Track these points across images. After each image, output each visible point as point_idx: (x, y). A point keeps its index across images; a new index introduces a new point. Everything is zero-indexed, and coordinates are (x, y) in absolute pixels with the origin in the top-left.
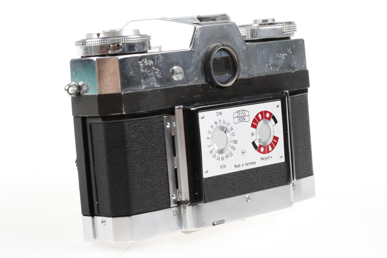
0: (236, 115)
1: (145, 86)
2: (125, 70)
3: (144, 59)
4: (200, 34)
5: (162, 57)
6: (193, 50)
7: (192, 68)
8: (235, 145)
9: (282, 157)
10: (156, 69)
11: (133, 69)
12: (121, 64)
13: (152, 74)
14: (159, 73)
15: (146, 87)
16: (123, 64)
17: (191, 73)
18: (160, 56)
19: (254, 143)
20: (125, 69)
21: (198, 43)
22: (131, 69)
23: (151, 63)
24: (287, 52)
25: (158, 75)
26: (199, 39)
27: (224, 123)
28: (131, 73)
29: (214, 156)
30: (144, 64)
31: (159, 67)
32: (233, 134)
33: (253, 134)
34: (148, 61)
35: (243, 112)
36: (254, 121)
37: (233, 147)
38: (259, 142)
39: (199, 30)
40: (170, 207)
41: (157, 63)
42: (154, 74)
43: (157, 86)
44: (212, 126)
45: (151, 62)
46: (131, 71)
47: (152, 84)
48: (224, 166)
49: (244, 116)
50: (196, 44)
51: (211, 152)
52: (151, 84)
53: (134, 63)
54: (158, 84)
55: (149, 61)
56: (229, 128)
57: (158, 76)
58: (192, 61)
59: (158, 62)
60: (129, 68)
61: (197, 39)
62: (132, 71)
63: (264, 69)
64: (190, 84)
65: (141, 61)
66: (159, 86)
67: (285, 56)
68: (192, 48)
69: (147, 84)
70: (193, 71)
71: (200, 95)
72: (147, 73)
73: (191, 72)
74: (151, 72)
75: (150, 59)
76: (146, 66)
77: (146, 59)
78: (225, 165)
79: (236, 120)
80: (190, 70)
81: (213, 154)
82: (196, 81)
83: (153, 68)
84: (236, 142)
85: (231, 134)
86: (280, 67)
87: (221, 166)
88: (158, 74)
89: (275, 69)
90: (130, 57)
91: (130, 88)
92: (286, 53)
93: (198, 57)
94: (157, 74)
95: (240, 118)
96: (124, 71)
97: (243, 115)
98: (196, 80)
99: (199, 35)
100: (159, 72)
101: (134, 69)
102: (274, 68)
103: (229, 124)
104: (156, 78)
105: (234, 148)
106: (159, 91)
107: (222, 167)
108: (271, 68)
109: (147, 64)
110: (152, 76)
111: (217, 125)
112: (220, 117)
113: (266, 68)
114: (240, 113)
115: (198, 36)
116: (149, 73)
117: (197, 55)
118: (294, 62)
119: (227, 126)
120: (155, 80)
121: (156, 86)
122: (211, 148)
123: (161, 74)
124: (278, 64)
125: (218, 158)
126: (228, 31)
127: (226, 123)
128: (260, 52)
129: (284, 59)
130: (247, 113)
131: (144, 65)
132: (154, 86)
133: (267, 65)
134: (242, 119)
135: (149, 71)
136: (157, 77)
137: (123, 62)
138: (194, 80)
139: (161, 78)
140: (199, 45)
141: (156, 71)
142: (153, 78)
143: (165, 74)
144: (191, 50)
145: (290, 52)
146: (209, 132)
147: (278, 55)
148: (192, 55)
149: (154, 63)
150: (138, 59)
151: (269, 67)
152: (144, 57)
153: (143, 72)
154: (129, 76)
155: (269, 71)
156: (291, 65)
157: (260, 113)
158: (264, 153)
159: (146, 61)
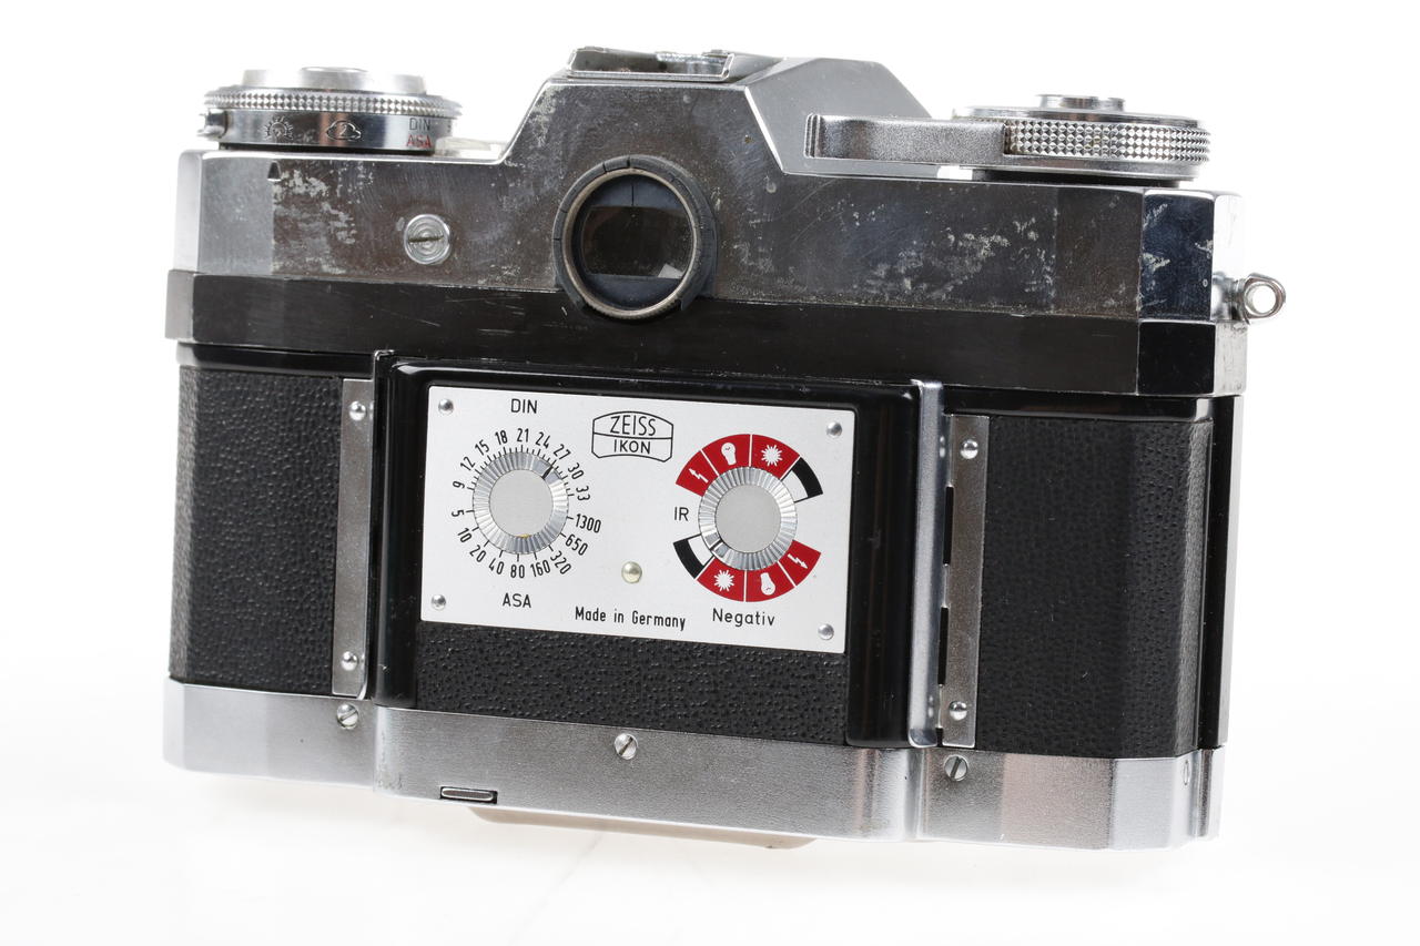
0: (605, 426)
1: (282, 263)
2: (218, 200)
3: (292, 174)
4: (552, 111)
5: (367, 174)
6: (511, 164)
7: (500, 231)
8: (586, 536)
9: (829, 630)
10: (334, 212)
11: (246, 200)
12: (208, 177)
13: (317, 225)
14: (346, 226)
15: (284, 267)
16: (213, 178)
17: (492, 247)
18: (361, 168)
19: (683, 549)
20: (220, 197)
21: (539, 145)
22: (239, 200)
23: (318, 189)
24: (1008, 231)
25: (342, 235)
26: (545, 131)
27: (541, 442)
28: (238, 211)
29: (476, 554)
30: (289, 189)
31: (351, 206)
32: (582, 495)
33: (684, 511)
34: (305, 181)
35: (643, 421)
36: (696, 462)
37: (574, 539)
38: (711, 549)
39: (553, 97)
40: (330, 694)
41: (343, 192)
42: (324, 229)
43: (332, 270)
44: (481, 446)
45: (319, 186)
46: (238, 204)
47: (312, 259)
48: (522, 599)
49: (646, 435)
50: (531, 147)
51: (466, 536)
52: (307, 260)
53: (250, 182)
54: (339, 266)
55: (312, 180)
56: (564, 466)
57: (340, 238)
58: (501, 206)
59: (350, 191)
60: (235, 195)
61: (539, 128)
62: (242, 206)
63: (862, 284)
64: (482, 283)
65: (278, 177)
66: (339, 271)
67: (994, 246)
68: (508, 159)
69: (291, 257)
70: (501, 240)
71: (507, 331)
72: (295, 220)
73: (492, 243)
74: (315, 219)
75: (316, 176)
76: (294, 195)
77: (297, 173)
78: (527, 597)
79: (606, 445)
80: (488, 237)
81: (471, 545)
82: (509, 276)
83: (326, 206)
84: (593, 525)
85: (573, 491)
86: (955, 285)
87: (507, 595)
88: (343, 229)
89: (929, 290)
90: (242, 159)
91: (228, 261)
92: (1002, 233)
93: (532, 194)
94: (337, 229)
95: (624, 440)
96: (216, 202)
97: (640, 429)
98: (512, 274)
99: (547, 115)
100: (347, 222)
101: (249, 199)
102: (925, 286)
103: (564, 452)
104: (329, 242)
105: (581, 544)
106: (330, 287)
107: (512, 602)
108: (907, 283)
109: (301, 190)
110: (317, 233)
111: (507, 446)
112: (525, 419)
113: (876, 278)
114: (629, 420)
115: (546, 119)
116: (306, 221)
117: (529, 186)
118: (1047, 277)
119: (553, 458)
120: (327, 249)
121: (326, 268)
122: (467, 521)
123: (353, 232)
124: (948, 273)
125: (496, 565)
126: (694, 113)
127: (554, 446)
128: (856, 215)
129: (989, 259)
130: (662, 429)
131: (287, 191)
132: (320, 269)
133: (882, 271)
134: (634, 444)
135: (305, 215)
136: (336, 239)
137: (215, 172)
138: (501, 274)
139: (352, 247)
140: (543, 151)
141: (336, 218)
142: (317, 240)
143: (372, 235)
144: (502, 166)
145: (1026, 234)
146: (466, 463)
147: (952, 238)
148: (505, 182)
149: (332, 190)
150: (268, 168)
151: (893, 276)
152: (290, 163)
153: (282, 215)
154: (231, 220)
155: (893, 294)
156: (1025, 286)
157: (734, 440)
158: (733, 594)
159: (298, 180)
